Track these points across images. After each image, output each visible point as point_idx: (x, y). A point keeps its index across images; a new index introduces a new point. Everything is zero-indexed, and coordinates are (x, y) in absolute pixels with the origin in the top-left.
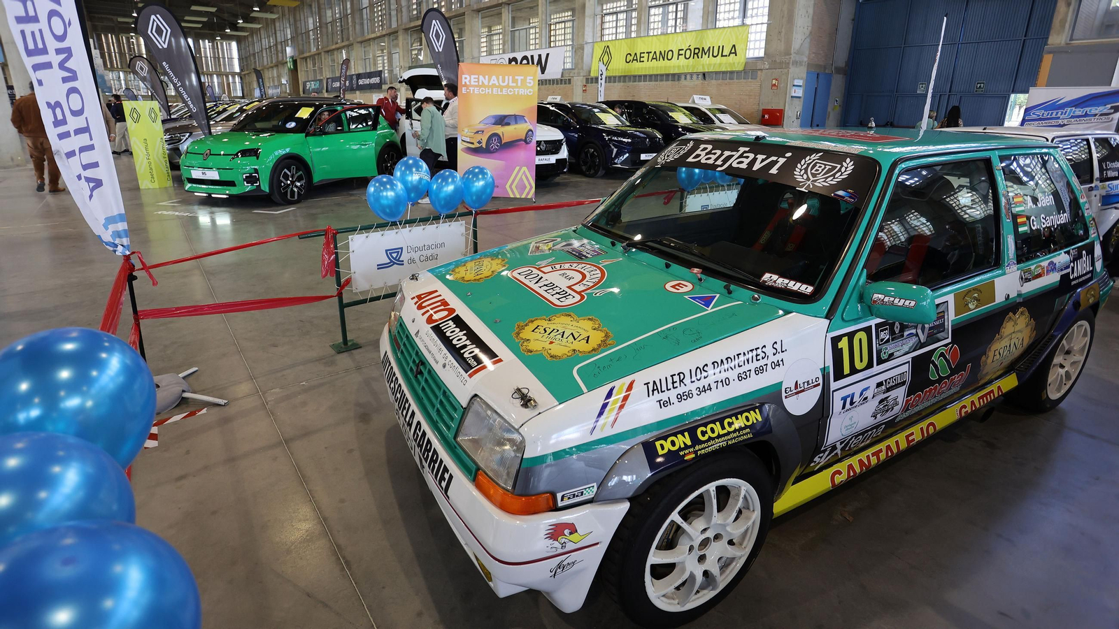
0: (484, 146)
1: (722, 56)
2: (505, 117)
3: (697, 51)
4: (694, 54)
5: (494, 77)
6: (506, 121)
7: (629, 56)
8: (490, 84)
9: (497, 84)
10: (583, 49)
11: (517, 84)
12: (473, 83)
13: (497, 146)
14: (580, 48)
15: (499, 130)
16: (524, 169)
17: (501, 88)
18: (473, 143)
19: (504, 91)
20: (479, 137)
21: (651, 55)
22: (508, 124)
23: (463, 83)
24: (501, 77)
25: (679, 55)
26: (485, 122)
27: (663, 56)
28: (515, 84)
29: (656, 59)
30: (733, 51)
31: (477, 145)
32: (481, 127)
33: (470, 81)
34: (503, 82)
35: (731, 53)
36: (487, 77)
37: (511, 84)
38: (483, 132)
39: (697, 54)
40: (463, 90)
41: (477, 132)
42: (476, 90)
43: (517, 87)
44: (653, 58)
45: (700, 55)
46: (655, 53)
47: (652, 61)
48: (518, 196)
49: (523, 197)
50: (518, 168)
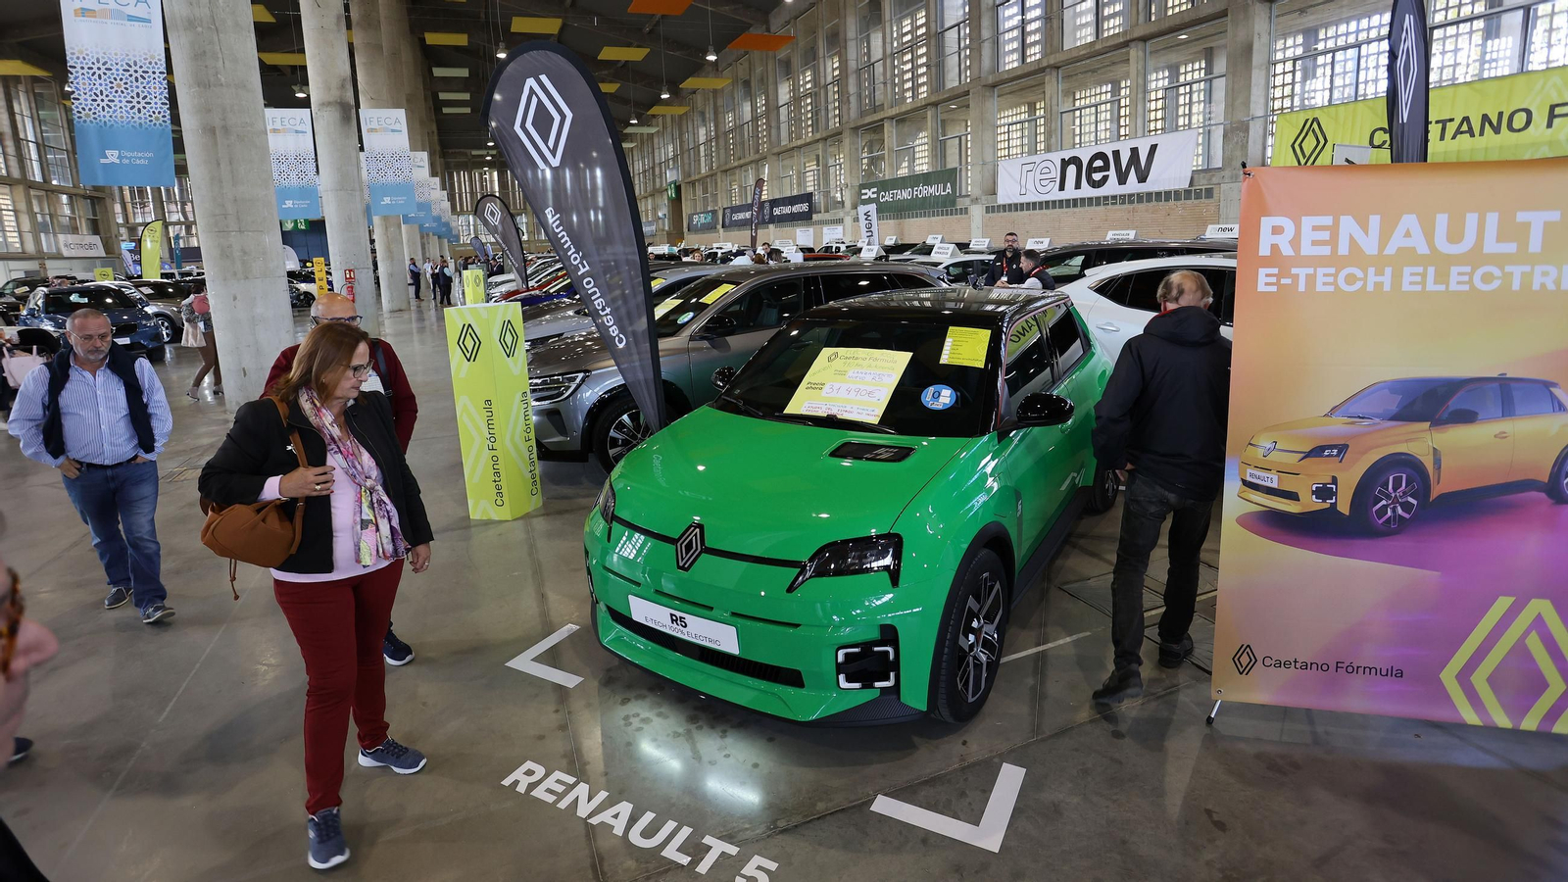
0: (1344, 507)
2: (1453, 386)
5: (1409, 221)
6: (1454, 404)
8: (1390, 250)
9: (1423, 249)
10: (1247, 130)
11: (1524, 243)
12: (1307, 249)
13: (1406, 507)
14: (1237, 129)
15: (1420, 441)
16: (1538, 605)
17: (1442, 264)
18: (1292, 496)
19: (1454, 278)
20: (1321, 472)
21: (1451, 128)
22: (1467, 417)
23: (1264, 250)
24: (1442, 221)
26: (1356, 408)
27: (1493, 124)
28: (1510, 248)
31: (1310, 503)
32: (1337, 428)
33: (1295, 243)
34: (1455, 236)
36: (1375, 221)
37: (1491, 246)
38: (1343, 449)
40: (1262, 279)
41: (1317, 452)
42: (1320, 279)
43: (1522, 256)
44: (1458, 132)
46: (1466, 119)
47: (1454, 138)
48: (1503, 721)
49: (1530, 723)
50: (1503, 603)
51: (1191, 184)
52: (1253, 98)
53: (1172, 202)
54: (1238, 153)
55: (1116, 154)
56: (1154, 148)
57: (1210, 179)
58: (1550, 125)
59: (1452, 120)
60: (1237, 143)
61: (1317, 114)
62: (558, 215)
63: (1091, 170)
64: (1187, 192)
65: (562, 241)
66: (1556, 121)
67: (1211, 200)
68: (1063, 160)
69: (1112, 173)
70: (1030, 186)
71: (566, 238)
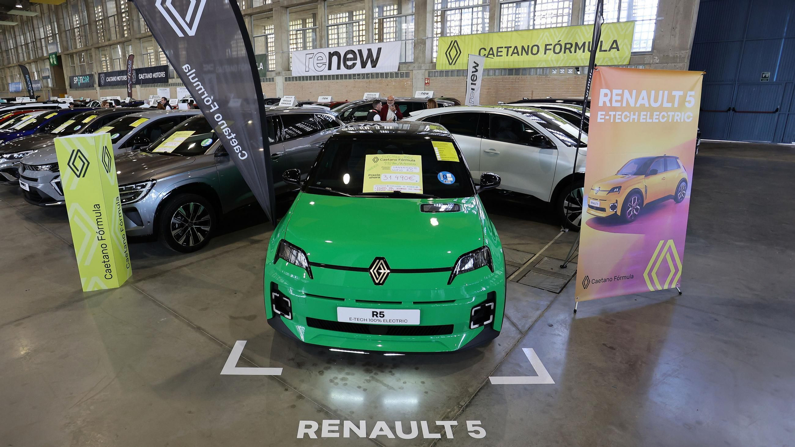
0: (619, 213)
1: (601, 50)
2: (651, 160)
3: (568, 46)
4: (565, 48)
5: (644, 93)
6: (652, 167)
7: (482, 50)
8: (638, 105)
9: (647, 105)
10: (425, 44)
11: (673, 105)
12: (615, 104)
13: (637, 210)
14: (421, 43)
15: (641, 183)
16: (671, 243)
17: (652, 110)
18: (603, 210)
19: (655, 117)
20: (613, 198)
21: (511, 50)
22: (655, 172)
23: (601, 104)
24: (653, 93)
25: (546, 49)
26: (624, 171)
27: (526, 50)
28: (669, 105)
29: (518, 53)
30: (614, 46)
31: (609, 212)
32: (619, 179)
33: (611, 101)
34: (656, 101)
35: (611, 48)
36: (634, 92)
37: (666, 105)
38: (620, 188)
39: (569, 49)
40: (599, 116)
41: (612, 190)
42: (617, 117)
43: (672, 109)
44: (513, 53)
45: (573, 49)
46: (516, 47)
47: (512, 55)
48: (659, 288)
49: (666, 287)
50: (662, 242)
51: (399, 70)
52: (427, 28)
53: (389, 79)
54: (421, 55)
55: (360, 51)
56: (379, 50)
57: (408, 68)
58: (545, 53)
59: (511, 47)
60: (420, 50)
61: (456, 39)
62: (194, 70)
63: (345, 59)
64: (397, 73)
65: (197, 89)
66: (547, 51)
67: (409, 79)
68: (330, 53)
69: (358, 62)
70: (311, 66)
71: (201, 86)
